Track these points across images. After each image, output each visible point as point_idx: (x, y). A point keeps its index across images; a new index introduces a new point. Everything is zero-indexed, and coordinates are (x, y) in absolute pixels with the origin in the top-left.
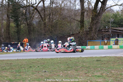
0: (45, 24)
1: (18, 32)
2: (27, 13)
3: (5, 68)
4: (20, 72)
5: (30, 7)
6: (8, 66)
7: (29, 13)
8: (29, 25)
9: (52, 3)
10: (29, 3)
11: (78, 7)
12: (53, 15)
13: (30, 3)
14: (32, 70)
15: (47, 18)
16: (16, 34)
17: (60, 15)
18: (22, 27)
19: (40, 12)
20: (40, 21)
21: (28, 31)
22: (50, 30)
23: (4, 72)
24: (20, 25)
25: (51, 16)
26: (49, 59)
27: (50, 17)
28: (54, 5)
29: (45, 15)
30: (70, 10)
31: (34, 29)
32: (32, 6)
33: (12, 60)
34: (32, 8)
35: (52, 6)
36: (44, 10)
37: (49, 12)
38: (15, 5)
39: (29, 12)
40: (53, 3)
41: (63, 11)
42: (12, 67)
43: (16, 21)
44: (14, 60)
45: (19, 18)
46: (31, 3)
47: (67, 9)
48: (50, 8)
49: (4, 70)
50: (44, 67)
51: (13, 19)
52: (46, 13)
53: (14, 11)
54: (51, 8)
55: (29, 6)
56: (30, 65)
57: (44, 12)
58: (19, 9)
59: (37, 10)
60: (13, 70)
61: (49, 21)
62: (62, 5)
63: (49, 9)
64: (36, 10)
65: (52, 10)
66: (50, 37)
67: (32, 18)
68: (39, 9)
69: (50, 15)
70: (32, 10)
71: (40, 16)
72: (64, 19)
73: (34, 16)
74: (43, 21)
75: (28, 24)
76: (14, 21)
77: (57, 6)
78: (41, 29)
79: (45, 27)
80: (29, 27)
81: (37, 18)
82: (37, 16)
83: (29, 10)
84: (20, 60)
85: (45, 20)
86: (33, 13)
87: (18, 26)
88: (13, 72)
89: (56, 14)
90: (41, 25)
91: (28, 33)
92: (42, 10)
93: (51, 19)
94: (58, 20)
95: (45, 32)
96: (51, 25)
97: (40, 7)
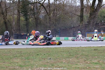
0: (50, 18)
1: (27, 25)
2: (34, 9)
3: (16, 55)
4: (29, 59)
5: (38, 4)
6: (19, 54)
8: (37, 19)
11: (78, 4)
12: (57, 10)
14: (39, 58)
15: (52, 13)
16: (25, 26)
17: (63, 10)
18: (30, 21)
19: (46, 8)
20: (45, 16)
21: (36, 24)
22: (54, 23)
23: (15, 58)
24: (29, 19)
25: (55, 12)
26: (54, 48)
27: (54, 12)
28: (58, 2)
29: (50, 11)
30: (71, 7)
31: (40, 23)
32: (39, 3)
33: (22, 49)
34: (39, 5)
35: (56, 3)
36: (49, 6)
37: (53, 8)
38: (24, 2)
39: (37, 8)
40: (57, 0)
41: (65, 7)
42: (22, 55)
43: (26, 15)
44: (23, 49)
45: (28, 13)
46: (38, 0)
47: (69, 6)
49: (15, 57)
50: (50, 55)
51: (23, 13)
52: (51, 9)
53: (23, 7)
54: (55, 5)
55: (36, 3)
56: (37, 53)
57: (50, 8)
58: (28, 5)
59: (43, 6)
60: (23, 57)
61: (54, 16)
62: (65, 2)
66: (54, 29)
67: (39, 13)
68: (45, 5)
69: (54, 10)
70: (39, 6)
71: (45, 12)
72: (66, 14)
73: (40, 11)
74: (48, 16)
75: (35, 18)
76: (24, 15)
77: (61, 3)
78: (46, 22)
79: (50, 20)
80: (36, 21)
81: (43, 13)
82: (43, 11)
83: (37, 6)
84: (29, 48)
85: (50, 15)
86: (40, 9)
87: (27, 19)
88: (23, 58)
89: (60, 10)
90: (46, 19)
91: (35, 26)
92: (47, 6)
93: (55, 14)
94: (61, 15)
95: (50, 25)
96: (55, 19)
97: (46, 3)
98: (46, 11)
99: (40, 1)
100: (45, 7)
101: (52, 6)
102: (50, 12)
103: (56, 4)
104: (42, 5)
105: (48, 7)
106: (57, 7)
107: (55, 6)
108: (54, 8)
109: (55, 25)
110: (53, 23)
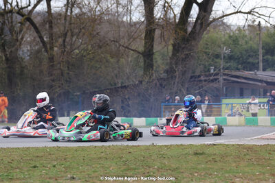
0: (51, 59)
2: (5, 31)
4: (11, 179)
5: (15, 15)
7: (10, 30)
8: (12, 61)
9: (70, 4)
10: (11, 4)
11: (138, 16)
12: (72, 35)
13: (14, 4)
14: (41, 175)
15: (57, 44)
17: (93, 36)
19: (40, 29)
20: (38, 52)
21: (8, 76)
22: (66, 75)
25: (67, 40)
26: (76, 150)
27: (64, 41)
29: (51, 36)
30: (116, 23)
31: (22, 71)
32: (19, 13)
34: (19, 18)
35: (72, 12)
36: (51, 22)
37: (62, 28)
40: (73, 5)
41: (99, 27)
46: (17, 5)
47: (109, 21)
48: (65, 19)
50: (69, 167)
52: (55, 30)
54: (68, 18)
55: (11, 11)
57: (51, 27)
59: (32, 23)
61: (63, 52)
62: (97, 10)
63: (63, 22)
64: (28, 23)
65: (71, 24)
66: (65, 93)
67: (17, 42)
68: (37, 20)
69: (66, 34)
70: (19, 23)
71: (38, 39)
72: (100, 47)
73: (22, 39)
74: (47, 51)
75: (7, 59)
77: (84, 14)
78: (41, 72)
79: (52, 66)
80: (9, 67)
81: (30, 43)
83: (12, 22)
85: (52, 48)
86: (21, 30)
89: (81, 34)
90: (41, 62)
91: (7, 82)
92: (44, 23)
93: (69, 47)
94: (87, 49)
95: (53, 81)
96: (68, 63)
97: (39, 14)
98: (41, 38)
99: (22, 8)
100: (37, 25)
101: (59, 21)
102: (52, 39)
103: (71, 18)
104: (29, 19)
105: (47, 26)
106: (73, 25)
107: (67, 23)
108: (65, 27)
109: (67, 81)
110: (62, 75)
